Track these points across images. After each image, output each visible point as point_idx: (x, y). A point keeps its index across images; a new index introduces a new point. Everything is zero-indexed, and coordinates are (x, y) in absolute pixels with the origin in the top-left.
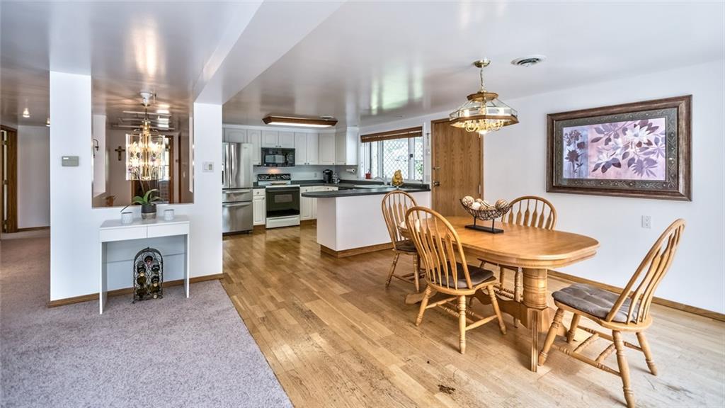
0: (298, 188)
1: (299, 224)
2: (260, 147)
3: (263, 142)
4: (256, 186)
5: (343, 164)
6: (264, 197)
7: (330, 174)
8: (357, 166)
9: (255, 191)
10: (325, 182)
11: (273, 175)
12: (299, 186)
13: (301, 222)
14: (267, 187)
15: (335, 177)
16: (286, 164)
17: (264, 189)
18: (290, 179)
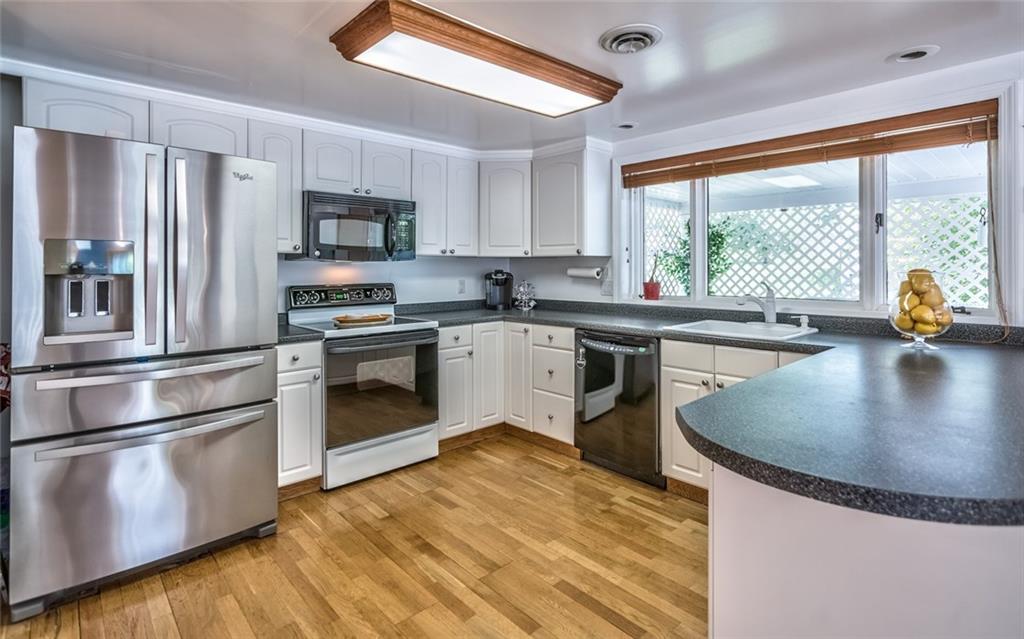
0: (433, 333)
1: (435, 452)
2: (298, 188)
3: (309, 170)
4: (287, 333)
5: (571, 252)
6: (318, 371)
7: (506, 283)
8: (607, 258)
9: (284, 352)
10: (494, 308)
11: (338, 290)
12: (434, 324)
13: (442, 443)
14: (329, 333)
15: (520, 292)
16: (389, 251)
17: (319, 344)
18: (392, 301)
